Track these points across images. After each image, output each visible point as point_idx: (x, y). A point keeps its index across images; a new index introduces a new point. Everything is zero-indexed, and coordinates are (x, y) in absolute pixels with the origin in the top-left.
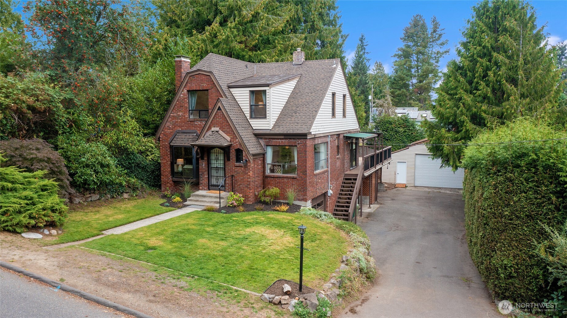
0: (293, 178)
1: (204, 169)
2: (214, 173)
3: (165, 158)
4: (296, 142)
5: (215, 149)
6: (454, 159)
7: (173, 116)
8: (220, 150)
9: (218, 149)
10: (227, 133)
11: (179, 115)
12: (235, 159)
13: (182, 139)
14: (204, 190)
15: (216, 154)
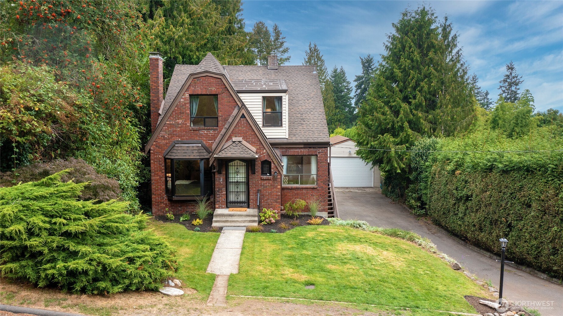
0: (314, 189)
1: (222, 184)
2: (232, 188)
3: (157, 174)
4: (316, 151)
5: (236, 162)
6: (397, 161)
7: (170, 124)
8: (241, 162)
9: (239, 161)
10: (252, 143)
11: (178, 124)
12: (260, 171)
13: (184, 151)
14: (223, 208)
15: (236, 167)
